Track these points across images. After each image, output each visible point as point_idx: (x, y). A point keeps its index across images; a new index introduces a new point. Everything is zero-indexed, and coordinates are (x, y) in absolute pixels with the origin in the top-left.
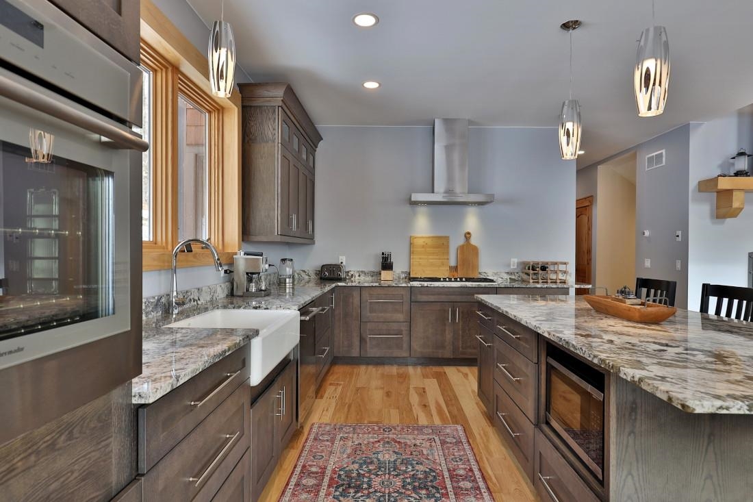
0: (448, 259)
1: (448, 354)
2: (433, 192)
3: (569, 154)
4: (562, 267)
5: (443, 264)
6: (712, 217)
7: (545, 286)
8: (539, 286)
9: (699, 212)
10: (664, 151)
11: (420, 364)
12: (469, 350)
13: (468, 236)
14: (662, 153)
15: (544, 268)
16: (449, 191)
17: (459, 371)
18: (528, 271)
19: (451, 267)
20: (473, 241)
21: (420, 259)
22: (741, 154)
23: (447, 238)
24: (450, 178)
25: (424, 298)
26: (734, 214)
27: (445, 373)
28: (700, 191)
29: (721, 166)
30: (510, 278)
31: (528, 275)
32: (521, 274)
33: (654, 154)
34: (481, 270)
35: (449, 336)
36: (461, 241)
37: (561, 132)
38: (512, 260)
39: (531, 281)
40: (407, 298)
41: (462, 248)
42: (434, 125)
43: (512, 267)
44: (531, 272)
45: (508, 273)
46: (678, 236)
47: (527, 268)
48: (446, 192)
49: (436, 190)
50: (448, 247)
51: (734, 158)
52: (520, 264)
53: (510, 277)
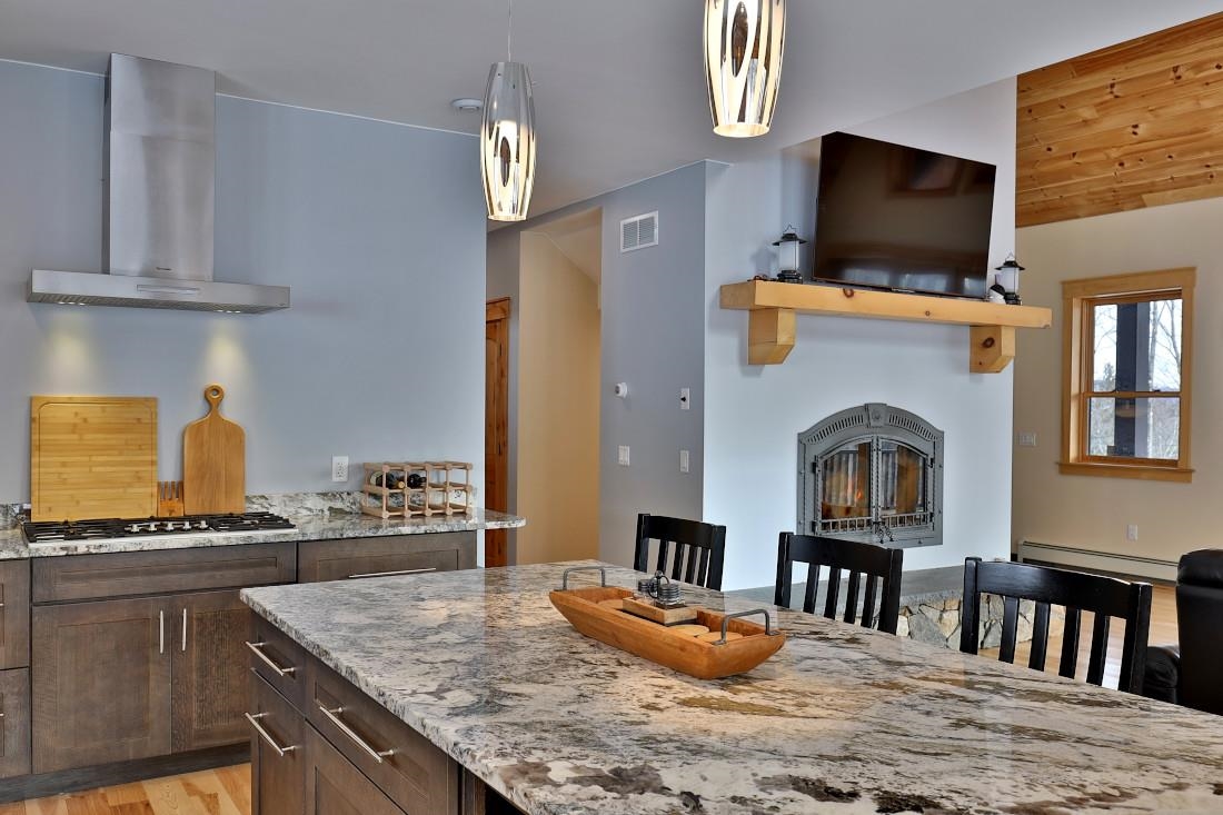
0: (153, 463)
1: (156, 743)
2: (106, 270)
3: (507, 207)
4: (457, 476)
5: (139, 478)
6: (742, 362)
7: (422, 530)
8: (406, 530)
9: (721, 349)
10: (655, 215)
11: (64, 789)
12: (222, 724)
13: (213, 396)
14: (652, 218)
15: (416, 482)
16: (153, 272)
17: (191, 790)
18: (377, 490)
19: (162, 487)
20: (230, 412)
21: (64, 464)
22: (789, 237)
23: (150, 403)
24: (159, 234)
25: (77, 590)
26: (778, 355)
27: (148, 805)
28: (722, 306)
29: (756, 258)
30: (330, 509)
31: (377, 497)
32: (357, 495)
33: (637, 218)
34: (252, 489)
35: (158, 692)
36: (195, 411)
37: (488, 147)
38: (336, 460)
39: (386, 514)
40: (16, 596)
41: (196, 430)
42: (109, 72)
43: (335, 479)
44: (386, 491)
45: (325, 494)
46: (684, 399)
47: (373, 480)
48: (146, 274)
49: (113, 265)
50: (153, 428)
51: (777, 244)
52: (353, 469)
53: (332, 504)
